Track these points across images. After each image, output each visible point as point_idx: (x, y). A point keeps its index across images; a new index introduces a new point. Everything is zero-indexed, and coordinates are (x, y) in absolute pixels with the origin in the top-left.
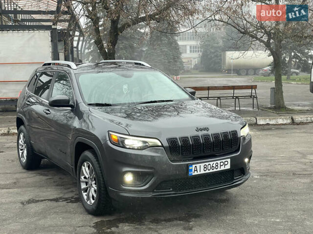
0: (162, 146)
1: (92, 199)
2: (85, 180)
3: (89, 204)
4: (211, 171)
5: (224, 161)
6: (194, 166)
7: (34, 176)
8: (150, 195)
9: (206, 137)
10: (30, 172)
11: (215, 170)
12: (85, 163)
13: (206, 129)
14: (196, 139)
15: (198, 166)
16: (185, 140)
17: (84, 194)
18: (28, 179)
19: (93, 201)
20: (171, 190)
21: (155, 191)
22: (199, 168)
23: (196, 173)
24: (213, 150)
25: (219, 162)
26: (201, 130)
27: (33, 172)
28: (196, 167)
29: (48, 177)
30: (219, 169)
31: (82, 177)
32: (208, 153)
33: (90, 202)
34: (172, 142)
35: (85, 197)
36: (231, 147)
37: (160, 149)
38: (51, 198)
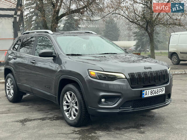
0: (126, 78)
1: (73, 116)
2: (67, 104)
3: (71, 119)
4: (155, 95)
5: (161, 88)
6: (145, 91)
7: (20, 106)
8: (118, 111)
9: (151, 73)
10: (16, 104)
11: (157, 94)
12: (68, 93)
13: (150, 68)
14: (145, 74)
15: (147, 91)
16: (139, 74)
17: (66, 113)
18: (16, 108)
19: (74, 118)
20: (131, 107)
21: (121, 108)
22: (148, 93)
23: (146, 96)
24: (155, 81)
25: (159, 89)
26: (148, 68)
27: (18, 104)
28: (146, 92)
29: (29, 107)
30: (159, 94)
31: (65, 102)
32: (153, 83)
33: (72, 118)
34: (132, 75)
35: (68, 116)
36: (164, 80)
37: (124, 80)
38: (39, 118)
